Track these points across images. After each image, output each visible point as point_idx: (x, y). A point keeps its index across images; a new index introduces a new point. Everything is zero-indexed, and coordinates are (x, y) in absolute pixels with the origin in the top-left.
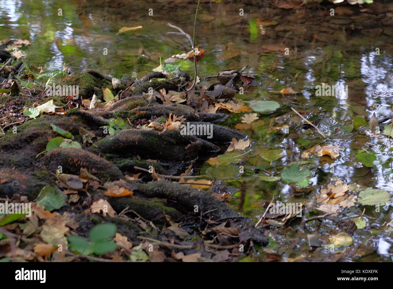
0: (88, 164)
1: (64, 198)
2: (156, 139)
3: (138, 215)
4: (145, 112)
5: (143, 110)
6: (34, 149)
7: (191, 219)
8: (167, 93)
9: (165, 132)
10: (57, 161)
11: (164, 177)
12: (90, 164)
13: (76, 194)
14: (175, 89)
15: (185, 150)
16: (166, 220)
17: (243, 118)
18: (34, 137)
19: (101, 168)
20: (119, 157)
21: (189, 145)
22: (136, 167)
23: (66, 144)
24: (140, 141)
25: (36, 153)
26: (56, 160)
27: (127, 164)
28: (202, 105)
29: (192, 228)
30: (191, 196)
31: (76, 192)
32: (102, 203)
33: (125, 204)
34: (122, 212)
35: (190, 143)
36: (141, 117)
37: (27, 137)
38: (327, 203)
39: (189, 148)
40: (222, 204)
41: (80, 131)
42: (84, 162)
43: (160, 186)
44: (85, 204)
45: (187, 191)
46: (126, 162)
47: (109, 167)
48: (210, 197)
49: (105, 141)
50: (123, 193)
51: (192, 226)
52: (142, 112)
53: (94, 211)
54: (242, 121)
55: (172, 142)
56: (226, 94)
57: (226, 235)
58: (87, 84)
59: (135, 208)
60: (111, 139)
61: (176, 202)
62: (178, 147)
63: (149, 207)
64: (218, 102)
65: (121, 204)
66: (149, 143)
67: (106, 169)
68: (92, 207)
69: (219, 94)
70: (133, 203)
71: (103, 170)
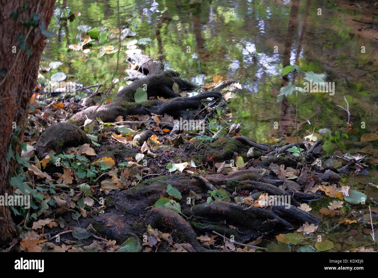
4: (250, 185)
5: (251, 183)
6: (148, 202)
8: (285, 169)
14: (294, 166)
15: (262, 224)
17: (331, 204)
18: (152, 193)
19: (182, 229)
20: (208, 220)
21: (266, 221)
22: (214, 232)
23: (169, 204)
25: (147, 205)
26: (154, 216)
27: (208, 228)
35: (267, 220)
36: (247, 189)
37: (146, 192)
39: (265, 224)
41: (190, 193)
42: (172, 222)
46: (208, 227)
49: (201, 207)
54: (329, 207)
55: (253, 217)
56: (332, 178)
58: (228, 150)
60: (206, 206)
62: (257, 221)
64: (322, 185)
66: (233, 215)
67: (185, 231)
69: (326, 178)
71: (182, 231)
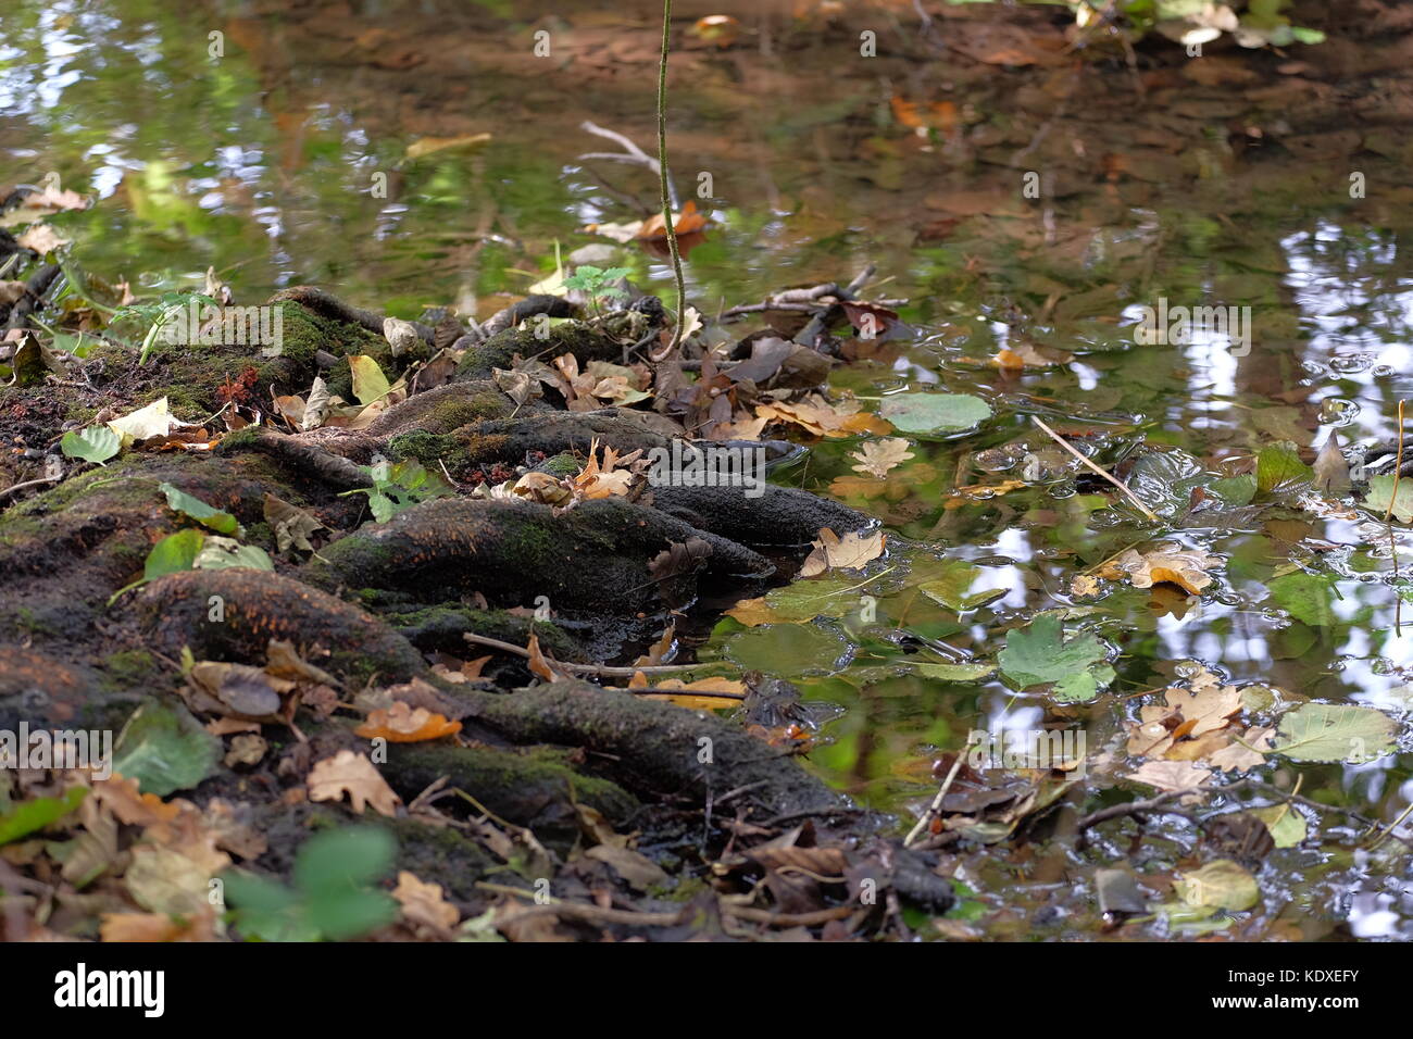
0: (296, 624)
1: (209, 749)
2: (545, 533)
3: (481, 808)
4: (501, 437)
5: (496, 431)
6: (102, 574)
7: (672, 818)
8: (582, 368)
9: (575, 508)
10: (185, 618)
11: (574, 672)
12: (303, 625)
13: (254, 733)
14: (613, 354)
15: (649, 572)
16: (583, 825)
17: (858, 456)
18: (100, 532)
19: (345, 638)
20: (409, 601)
21: (664, 554)
22: (470, 636)
23: (217, 554)
24: (486, 542)
25: (106, 590)
26: (182, 612)
27: (440, 624)
28: (708, 411)
29: (674, 851)
30: (673, 735)
31: (255, 727)
32: (351, 764)
33: (433, 769)
34: (423, 796)
35: (667, 547)
36: (490, 456)
37: (73, 533)
38: (1166, 757)
39: (665, 566)
40: (785, 763)
41: (266, 509)
42: (281, 617)
43: (559, 703)
44: (289, 768)
45: (655, 719)
46: (436, 620)
47: (373, 637)
48: (740, 738)
49: (356, 545)
50: (426, 728)
51: (678, 844)
52: (491, 438)
53: (321, 794)
54: (856, 468)
55: (601, 544)
56: (795, 370)
57: (801, 875)
58: (291, 341)
59: (467, 781)
60: (379, 534)
61: (617, 758)
62: (623, 562)
63: (518, 778)
64: (768, 401)
65: (416, 766)
66: (519, 550)
67: (362, 641)
68: (314, 778)
69: (770, 372)
70: (460, 766)
71: (351, 645)
